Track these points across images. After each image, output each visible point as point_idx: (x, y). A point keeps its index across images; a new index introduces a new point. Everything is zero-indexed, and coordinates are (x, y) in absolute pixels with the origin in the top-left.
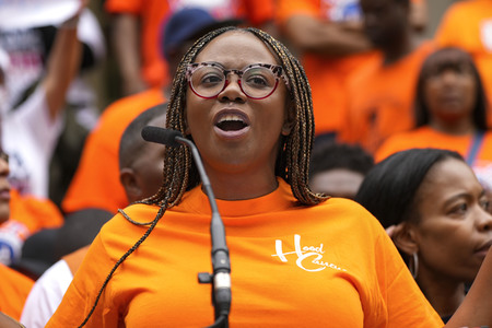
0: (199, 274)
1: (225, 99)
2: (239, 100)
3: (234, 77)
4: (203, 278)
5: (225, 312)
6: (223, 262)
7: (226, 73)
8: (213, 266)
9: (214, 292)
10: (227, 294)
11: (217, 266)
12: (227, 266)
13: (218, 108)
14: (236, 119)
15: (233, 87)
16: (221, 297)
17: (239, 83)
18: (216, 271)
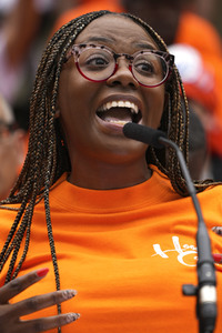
0: (183, 286)
1: (117, 84)
2: (132, 86)
3: (122, 61)
4: (188, 290)
5: (210, 328)
6: (208, 275)
7: (116, 57)
8: (199, 278)
9: (199, 306)
10: (212, 309)
11: (203, 279)
12: (212, 279)
15: (124, 71)
16: (207, 311)
17: (130, 68)
18: (201, 284)
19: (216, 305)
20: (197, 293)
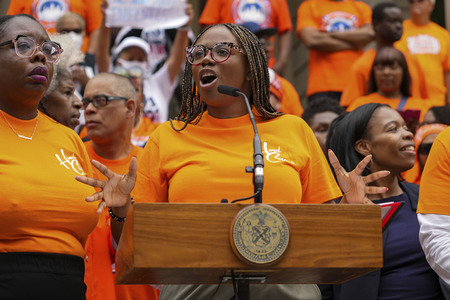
0: (246, 167)
1: (203, 64)
2: (211, 64)
3: (209, 52)
4: (249, 170)
5: (260, 189)
6: (260, 161)
8: (254, 163)
9: (254, 178)
10: (261, 178)
11: (257, 163)
12: (262, 163)
13: (201, 68)
14: (209, 75)
15: (208, 57)
16: (258, 180)
17: (211, 55)
18: (255, 166)
19: (263, 177)
20: (253, 171)
